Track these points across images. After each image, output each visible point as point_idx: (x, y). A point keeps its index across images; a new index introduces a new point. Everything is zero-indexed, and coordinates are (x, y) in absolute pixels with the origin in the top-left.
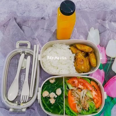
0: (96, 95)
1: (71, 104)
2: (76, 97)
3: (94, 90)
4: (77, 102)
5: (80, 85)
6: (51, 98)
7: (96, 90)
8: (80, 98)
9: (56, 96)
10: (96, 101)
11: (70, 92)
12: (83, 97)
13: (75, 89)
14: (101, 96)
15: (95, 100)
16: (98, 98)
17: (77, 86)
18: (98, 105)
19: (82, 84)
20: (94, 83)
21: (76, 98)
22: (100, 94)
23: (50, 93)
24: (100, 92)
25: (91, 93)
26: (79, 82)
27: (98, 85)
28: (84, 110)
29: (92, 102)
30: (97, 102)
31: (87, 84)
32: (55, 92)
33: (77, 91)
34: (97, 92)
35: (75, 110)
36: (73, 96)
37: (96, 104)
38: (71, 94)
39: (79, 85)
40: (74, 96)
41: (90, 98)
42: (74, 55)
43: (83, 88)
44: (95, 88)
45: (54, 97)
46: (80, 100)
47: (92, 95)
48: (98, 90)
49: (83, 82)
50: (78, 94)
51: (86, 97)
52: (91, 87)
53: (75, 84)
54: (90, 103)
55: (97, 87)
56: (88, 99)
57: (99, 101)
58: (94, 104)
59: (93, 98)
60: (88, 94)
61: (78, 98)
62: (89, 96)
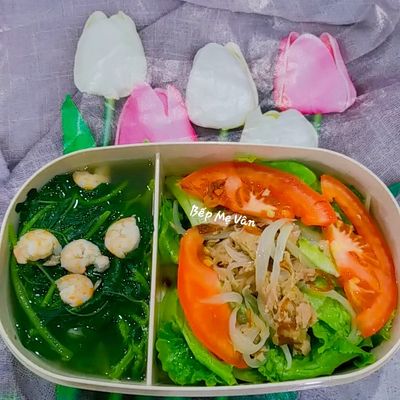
1: (196, 306)
2: (232, 266)
3: (341, 230)
4: (235, 298)
5: (253, 197)
6: (65, 272)
7: (356, 232)
8: (252, 273)
9: (102, 262)
11: (191, 238)
12: (270, 268)
14: (388, 265)
15: (353, 286)
16: (375, 276)
17: (235, 206)
18: (371, 319)
19: (267, 193)
20: (339, 189)
21: (231, 275)
22: (379, 252)
23: (63, 245)
24: (377, 240)
25: (324, 244)
26: (250, 187)
27: (368, 201)
29: (334, 295)
30: (369, 300)
31: (296, 194)
32: (98, 239)
33: (235, 234)
34: (362, 242)
35: (222, 345)
36: (209, 262)
37: (359, 310)
39: (247, 200)
40: (220, 265)
41: (322, 276)
43: (272, 214)
44: (346, 219)
45: (90, 267)
46: (253, 286)
47: (331, 253)
48: (366, 229)
49: (275, 186)
50: (240, 250)
51: (290, 264)
52: (319, 207)
53: (224, 196)
54: (321, 303)
55: (361, 212)
56: (307, 279)
57: (377, 294)
58: (346, 311)
59: (337, 275)
60: (303, 251)
61: (241, 272)
62: (312, 258)
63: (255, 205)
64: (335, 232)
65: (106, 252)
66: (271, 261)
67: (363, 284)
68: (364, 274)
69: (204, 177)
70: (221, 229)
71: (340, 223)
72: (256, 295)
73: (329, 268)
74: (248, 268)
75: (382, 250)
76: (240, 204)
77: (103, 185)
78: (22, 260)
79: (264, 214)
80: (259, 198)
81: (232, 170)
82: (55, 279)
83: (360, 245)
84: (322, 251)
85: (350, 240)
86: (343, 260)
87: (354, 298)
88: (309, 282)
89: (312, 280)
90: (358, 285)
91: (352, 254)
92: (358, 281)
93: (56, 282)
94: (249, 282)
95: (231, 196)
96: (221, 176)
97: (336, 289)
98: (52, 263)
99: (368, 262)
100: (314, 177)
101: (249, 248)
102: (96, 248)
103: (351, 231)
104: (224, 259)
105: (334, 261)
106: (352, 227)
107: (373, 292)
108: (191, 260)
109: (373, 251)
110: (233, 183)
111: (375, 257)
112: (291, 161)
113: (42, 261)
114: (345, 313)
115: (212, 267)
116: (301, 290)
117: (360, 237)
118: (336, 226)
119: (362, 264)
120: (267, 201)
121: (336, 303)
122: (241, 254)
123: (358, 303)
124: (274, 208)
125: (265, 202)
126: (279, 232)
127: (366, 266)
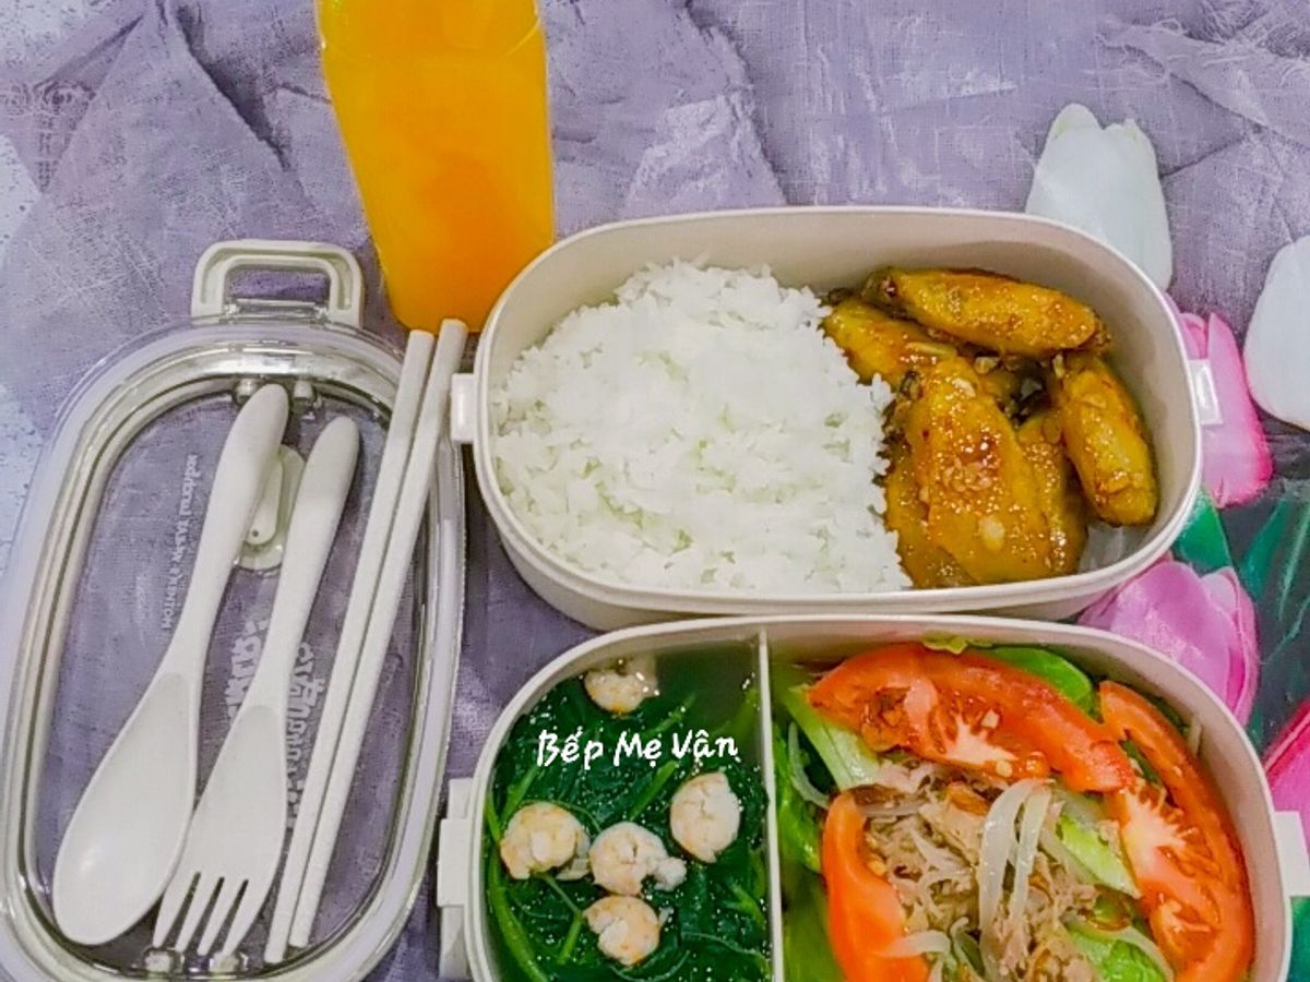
0: (1176, 859)
1: (870, 963)
2: (929, 879)
3: (1143, 798)
4: (935, 943)
5: (963, 729)
6: (601, 892)
7: (1170, 800)
8: (974, 892)
9: (674, 872)
10: (1178, 925)
11: (842, 814)
12: (1008, 886)
13: (907, 782)
14: (1234, 869)
15: (1167, 917)
16: (1210, 896)
17: (929, 749)
19: (991, 720)
20: (1138, 711)
21: (926, 896)
22: (1217, 844)
23: (593, 833)
24: (1214, 817)
25: (1109, 829)
26: (955, 705)
27: (1195, 733)
29: (1132, 935)
30: (1199, 945)
31: (1050, 722)
32: (658, 821)
33: (932, 810)
34: (1184, 824)
36: (878, 867)
37: (1179, 966)
38: (864, 852)
39: (952, 735)
40: (900, 872)
41: (1106, 894)
42: (881, 392)
43: (1005, 769)
44: (1151, 773)
45: (649, 881)
46: (973, 916)
47: (1123, 847)
48: (1190, 794)
49: (1008, 704)
50: (942, 845)
51: (1048, 877)
52: (1100, 753)
53: (904, 726)
54: (1106, 951)
55: (1181, 759)
56: (1078, 906)
57: (1214, 933)
58: (1156, 968)
59: (1137, 894)
60: (1070, 847)
61: (946, 890)
62: (1087, 861)
63: (970, 749)
64: (1132, 802)
65: (675, 850)
66: (1010, 870)
67: (1187, 914)
68: (1188, 891)
69: (857, 680)
70: (899, 797)
71: (1141, 782)
72: (976, 934)
73: (1121, 881)
74: (964, 886)
75: (1223, 839)
76: (939, 744)
77: (649, 701)
78: (520, 872)
79: (990, 769)
80: (975, 731)
81: (913, 662)
82: (583, 907)
83: (1180, 830)
84: (1105, 843)
85: (1159, 821)
86: (1148, 862)
87: (1171, 941)
88: (1083, 911)
89: (1089, 906)
90: (1180, 916)
91: (1164, 850)
92: (1177, 907)
93: (588, 913)
94: (963, 910)
95: (921, 728)
96: (895, 681)
97: (1135, 923)
98: (575, 873)
99: (1194, 865)
100: (1085, 682)
101: (967, 844)
102: (657, 841)
103: (1161, 801)
104: (909, 861)
105: (1129, 865)
106: (1163, 790)
107: (1206, 929)
108: (848, 868)
109: (1205, 842)
110: (920, 696)
111: (1210, 856)
112: (1038, 646)
113: (554, 871)
114: (1153, 972)
115: (884, 878)
116: (1066, 925)
117: (1179, 812)
118: (1132, 791)
119: (1184, 872)
120: (992, 737)
121: (1133, 949)
122: (945, 853)
123: (1179, 951)
124: (1010, 756)
125: (990, 740)
126: (1022, 809)
127: (1192, 876)
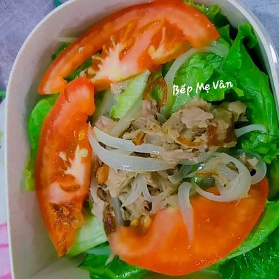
2: (147, 196)
3: (97, 69)
4: (184, 193)
5: (69, 171)
7: (100, 52)
10: (161, 48)
13: (98, 206)
14: (133, 13)
15: (158, 54)
16: (145, 28)
18: (195, 30)
21: (159, 196)
22: (121, 23)
24: (107, 27)
25: (115, 89)
26: (60, 176)
28: (246, 137)
30: (173, 33)
31: (62, 121)
34: (108, 44)
37: (186, 45)
39: (72, 178)
40: (148, 209)
43: (85, 152)
44: (86, 64)
47: (123, 81)
48: (96, 40)
49: (55, 147)
50: (129, 186)
52: (71, 97)
53: (69, 206)
55: (77, 46)
56: (155, 110)
57: (167, 24)
58: (189, 60)
59: (147, 72)
60: (124, 114)
61: (154, 186)
62: (130, 104)
63: (77, 170)
67: (156, 42)
68: (143, 41)
69: (52, 226)
70: (108, 208)
71: (90, 71)
72: (179, 166)
73: (140, 84)
75: (117, 20)
76: (76, 188)
79: (84, 160)
80: (70, 165)
81: (44, 192)
83: (112, 47)
84: (123, 91)
85: (107, 59)
86: (130, 67)
87: (172, 51)
88: (158, 106)
89: (155, 103)
90: (157, 47)
91: (122, 56)
92: (152, 48)
95: (70, 196)
97: (164, 73)
99: (130, 36)
103: (98, 58)
104: (141, 205)
105: (132, 77)
106: (93, 57)
107: (164, 29)
109: (119, 31)
110: (57, 193)
111: (125, 28)
112: (27, 128)
114: (192, 61)
116: (168, 117)
117: (104, 47)
118: (94, 75)
119: (133, 44)
120: (71, 155)
121: (181, 72)
122: (134, 186)
123: (177, 46)
124: (78, 148)
125: (73, 157)
127: (134, 40)
